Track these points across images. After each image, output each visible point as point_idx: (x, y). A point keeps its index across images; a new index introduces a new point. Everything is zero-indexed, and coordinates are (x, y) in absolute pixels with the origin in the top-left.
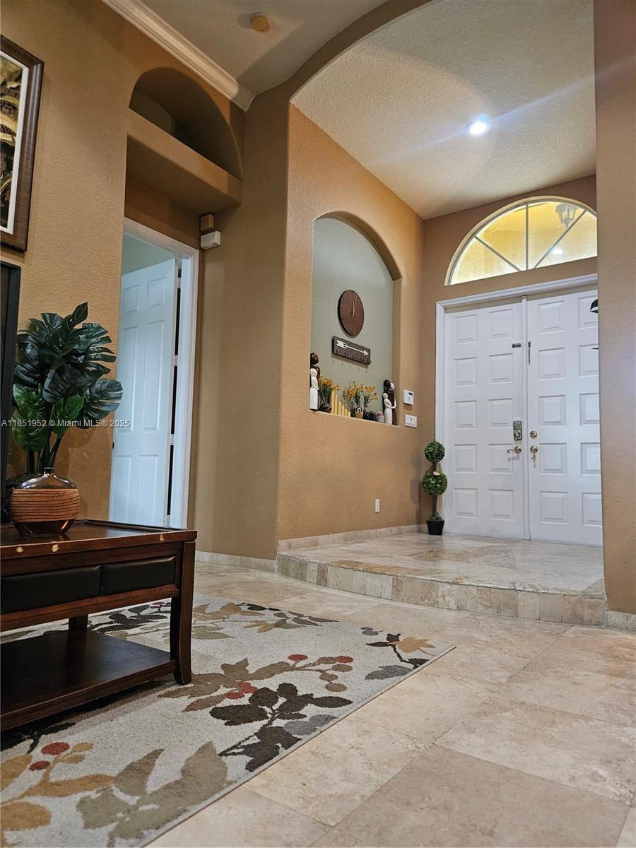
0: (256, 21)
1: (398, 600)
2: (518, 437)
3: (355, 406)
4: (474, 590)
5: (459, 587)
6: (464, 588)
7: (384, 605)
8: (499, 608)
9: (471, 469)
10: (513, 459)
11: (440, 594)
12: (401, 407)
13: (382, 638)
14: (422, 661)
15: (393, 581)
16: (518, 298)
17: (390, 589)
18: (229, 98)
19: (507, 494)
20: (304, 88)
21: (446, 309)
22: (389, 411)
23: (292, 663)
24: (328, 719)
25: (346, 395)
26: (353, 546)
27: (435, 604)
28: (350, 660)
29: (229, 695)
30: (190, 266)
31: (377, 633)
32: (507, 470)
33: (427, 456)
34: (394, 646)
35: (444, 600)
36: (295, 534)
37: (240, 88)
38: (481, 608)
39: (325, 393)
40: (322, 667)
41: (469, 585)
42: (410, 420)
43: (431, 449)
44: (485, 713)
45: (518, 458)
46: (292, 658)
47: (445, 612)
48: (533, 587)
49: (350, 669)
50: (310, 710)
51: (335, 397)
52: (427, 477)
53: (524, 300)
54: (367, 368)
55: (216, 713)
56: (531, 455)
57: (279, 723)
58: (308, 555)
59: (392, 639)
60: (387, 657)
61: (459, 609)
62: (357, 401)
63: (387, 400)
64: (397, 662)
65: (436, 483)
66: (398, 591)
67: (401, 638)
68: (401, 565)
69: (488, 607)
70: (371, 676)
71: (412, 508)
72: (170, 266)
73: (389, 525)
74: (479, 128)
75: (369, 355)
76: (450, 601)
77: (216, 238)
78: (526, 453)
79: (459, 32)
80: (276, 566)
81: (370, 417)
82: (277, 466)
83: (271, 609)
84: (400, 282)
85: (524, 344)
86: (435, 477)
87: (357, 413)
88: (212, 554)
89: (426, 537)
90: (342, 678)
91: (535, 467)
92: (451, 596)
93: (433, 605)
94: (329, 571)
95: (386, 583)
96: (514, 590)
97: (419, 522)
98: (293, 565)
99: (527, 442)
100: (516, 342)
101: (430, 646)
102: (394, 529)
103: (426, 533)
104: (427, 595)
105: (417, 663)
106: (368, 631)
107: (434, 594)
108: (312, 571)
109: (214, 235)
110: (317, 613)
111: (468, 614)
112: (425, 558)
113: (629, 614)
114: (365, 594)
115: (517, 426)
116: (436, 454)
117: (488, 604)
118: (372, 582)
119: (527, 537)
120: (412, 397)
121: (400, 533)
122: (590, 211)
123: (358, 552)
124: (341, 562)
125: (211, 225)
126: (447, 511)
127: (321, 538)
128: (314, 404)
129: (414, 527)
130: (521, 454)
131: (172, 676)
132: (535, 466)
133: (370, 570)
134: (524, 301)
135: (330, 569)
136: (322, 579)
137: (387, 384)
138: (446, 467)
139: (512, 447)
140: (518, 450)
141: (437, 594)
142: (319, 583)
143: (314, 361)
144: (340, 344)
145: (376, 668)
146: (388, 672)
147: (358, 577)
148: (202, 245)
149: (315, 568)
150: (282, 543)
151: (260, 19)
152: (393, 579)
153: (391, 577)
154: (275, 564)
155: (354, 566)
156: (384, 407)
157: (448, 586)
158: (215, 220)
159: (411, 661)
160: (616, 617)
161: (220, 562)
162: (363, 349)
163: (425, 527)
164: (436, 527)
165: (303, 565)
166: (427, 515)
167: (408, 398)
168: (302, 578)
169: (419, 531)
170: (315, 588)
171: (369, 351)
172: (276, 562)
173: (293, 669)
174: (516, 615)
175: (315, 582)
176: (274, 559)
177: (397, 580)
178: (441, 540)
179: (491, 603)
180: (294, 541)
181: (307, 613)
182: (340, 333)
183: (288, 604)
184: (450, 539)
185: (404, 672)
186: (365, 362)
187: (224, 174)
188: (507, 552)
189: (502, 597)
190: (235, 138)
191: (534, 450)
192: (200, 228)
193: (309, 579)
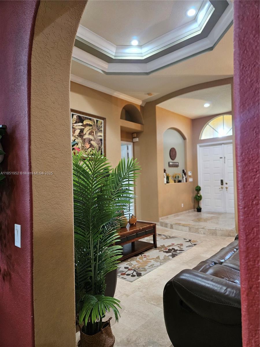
1: (190, 232)
2: (222, 184)
3: (175, 179)
4: (207, 230)
6: (205, 229)
7: (187, 233)
8: (213, 234)
11: (200, 231)
12: (188, 176)
13: (188, 240)
14: (196, 244)
17: (188, 230)
18: (140, 105)
19: (219, 200)
21: (200, 146)
22: (184, 179)
23: (172, 245)
24: (181, 253)
25: (173, 177)
26: (177, 217)
27: (198, 233)
28: (182, 244)
29: (164, 250)
30: (130, 147)
31: (186, 240)
32: (219, 193)
33: (196, 190)
34: (190, 242)
36: (163, 216)
37: (142, 102)
38: (209, 234)
39: (168, 178)
40: (178, 245)
42: (191, 180)
43: (197, 188)
44: (206, 252)
45: (222, 190)
46: (172, 244)
47: (201, 235)
48: (220, 229)
49: (183, 246)
50: (178, 251)
51: (170, 178)
52: (196, 196)
54: (178, 168)
55: (164, 252)
56: (226, 189)
57: (174, 253)
58: (167, 221)
59: (190, 241)
60: (189, 244)
61: (204, 234)
62: (176, 178)
63: (184, 176)
64: (191, 245)
65: (199, 198)
66: (190, 230)
67: (192, 240)
68: (190, 224)
69: (210, 233)
70: (187, 247)
71: (192, 204)
72: (126, 147)
73: (186, 210)
77: (137, 140)
78: (225, 189)
80: (159, 224)
81: (180, 181)
83: (163, 235)
84: (186, 141)
85: (223, 158)
86: (199, 196)
87: (176, 181)
89: (196, 213)
90: (182, 247)
92: (202, 231)
95: (187, 228)
96: (216, 230)
97: (194, 208)
98: (164, 224)
99: (225, 185)
100: (221, 157)
101: (198, 242)
102: (187, 211)
103: (196, 211)
104: (197, 231)
105: (195, 245)
106: (185, 239)
110: (173, 235)
111: (206, 235)
112: (196, 221)
114: (182, 231)
115: (222, 181)
116: (198, 189)
118: (184, 228)
119: (225, 212)
120: (191, 173)
121: (189, 212)
123: (179, 220)
124: (176, 223)
125: (135, 136)
126: (202, 204)
127: (169, 216)
128: (165, 182)
129: (193, 210)
130: (223, 189)
131: (154, 247)
132: (227, 193)
133: (184, 225)
134: (223, 145)
135: (173, 225)
136: (172, 227)
137: (183, 171)
138: (201, 193)
139: (220, 187)
140: (222, 188)
142: (171, 228)
143: (165, 171)
144: (171, 163)
145: (187, 246)
146: (190, 246)
147: (181, 227)
148: (134, 141)
149: (170, 225)
150: (160, 218)
152: (189, 227)
155: (179, 224)
156: (183, 177)
157: (201, 229)
158: (136, 134)
159: (194, 244)
162: (176, 163)
163: (196, 210)
164: (199, 210)
165: (167, 224)
166: (196, 206)
167: (190, 174)
168: (167, 227)
169: (194, 211)
170: (170, 229)
171: (178, 163)
173: (173, 246)
174: (216, 235)
175: (170, 228)
176: (159, 222)
178: (201, 214)
180: (162, 218)
181: (171, 236)
182: (170, 160)
183: (167, 234)
184: (203, 215)
185: (193, 246)
186: (177, 166)
187: (139, 125)
188: (218, 218)
189: (213, 231)
191: (227, 188)
192: (132, 136)
193: (168, 227)
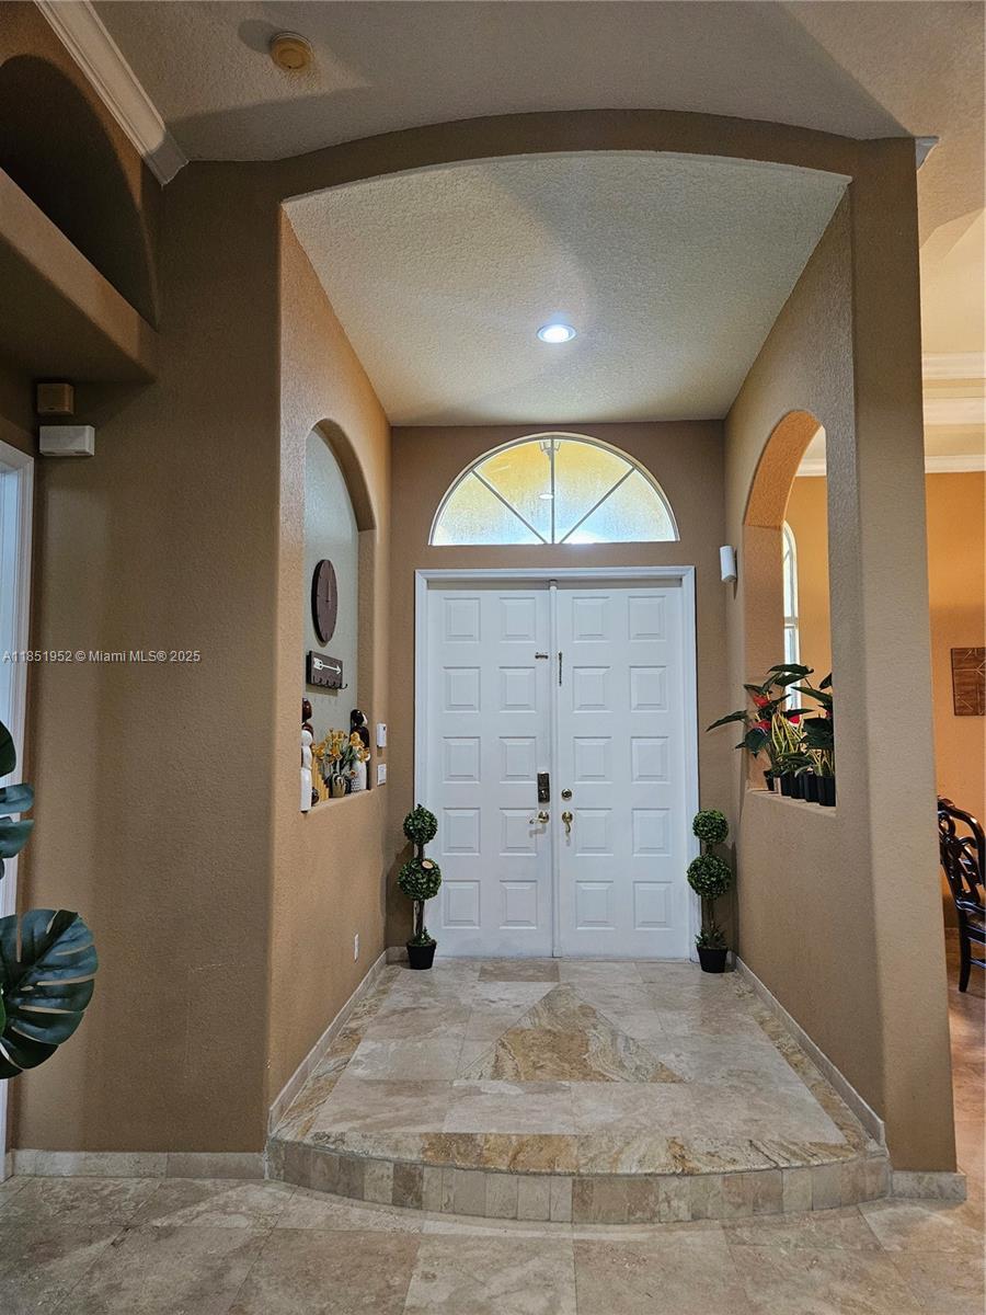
0: (281, 46)
2: (544, 797)
4: (718, 1181)
5: (693, 1179)
6: (701, 1181)
8: (755, 1203)
9: (470, 849)
10: (536, 832)
11: (662, 1196)
15: (574, 1186)
16: (546, 583)
17: (567, 1201)
18: (142, 151)
19: (527, 886)
20: (324, 195)
21: (431, 584)
22: (361, 767)
32: (526, 849)
33: (405, 835)
35: (669, 1207)
37: (166, 138)
38: (727, 1210)
41: (708, 1174)
42: (382, 772)
43: (416, 823)
45: (543, 831)
47: (672, 1228)
52: (413, 872)
53: (553, 588)
54: (336, 695)
56: (563, 825)
61: (695, 1218)
65: (429, 880)
66: (584, 1202)
69: (739, 1206)
73: (364, 971)
74: (557, 334)
75: (341, 673)
76: (679, 1208)
78: (556, 823)
79: (627, 207)
80: (266, 1166)
82: (265, 951)
84: (373, 537)
85: (554, 655)
86: (426, 870)
87: (336, 786)
88: (83, 1154)
91: (568, 845)
92: (681, 1198)
93: (650, 1221)
94: (425, 1175)
95: (560, 1191)
96: (776, 1168)
98: (320, 1164)
99: (557, 805)
100: (541, 651)
102: (369, 977)
103: (399, 964)
104: (639, 1201)
107: (652, 1198)
108: (381, 1178)
109: (82, 433)
111: (708, 1224)
113: (920, 1174)
114: (515, 1218)
115: (544, 781)
116: (420, 828)
117: (740, 1200)
118: (531, 1192)
120: (385, 734)
122: (640, 471)
125: (67, 408)
127: (310, 1059)
128: (307, 799)
129: (383, 957)
130: (549, 824)
132: (569, 843)
135: (427, 1172)
136: (408, 1189)
137: (357, 717)
138: (439, 851)
139: (534, 815)
140: (543, 818)
141: (657, 1198)
142: (398, 1202)
143: (306, 716)
144: (315, 663)
147: (497, 1186)
148: (43, 449)
149: (386, 1169)
150: (274, 1111)
151: (293, 46)
152: (574, 1182)
153: (569, 1180)
154: (264, 1161)
157: (675, 1182)
158: (79, 400)
160: (903, 1181)
161: (110, 1173)
162: (336, 663)
164: (420, 955)
165: (352, 1164)
167: (380, 737)
168: (353, 1192)
170: (390, 1214)
171: (341, 665)
172: (266, 1156)
174: (780, 1211)
175: (389, 1198)
176: (260, 1150)
177: (582, 1182)
179: (743, 1198)
180: (285, 1092)
182: (314, 643)
186: (337, 686)
187: (131, 313)
189: (759, 1183)
190: (146, 236)
191: (567, 818)
192: (35, 406)
193: (369, 1194)
